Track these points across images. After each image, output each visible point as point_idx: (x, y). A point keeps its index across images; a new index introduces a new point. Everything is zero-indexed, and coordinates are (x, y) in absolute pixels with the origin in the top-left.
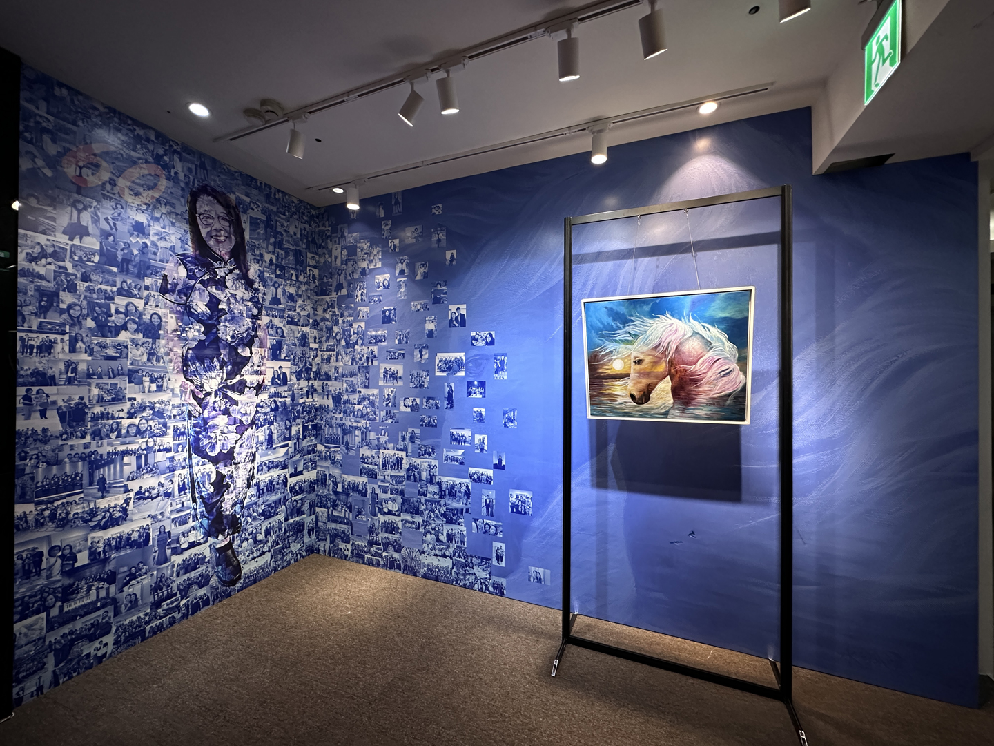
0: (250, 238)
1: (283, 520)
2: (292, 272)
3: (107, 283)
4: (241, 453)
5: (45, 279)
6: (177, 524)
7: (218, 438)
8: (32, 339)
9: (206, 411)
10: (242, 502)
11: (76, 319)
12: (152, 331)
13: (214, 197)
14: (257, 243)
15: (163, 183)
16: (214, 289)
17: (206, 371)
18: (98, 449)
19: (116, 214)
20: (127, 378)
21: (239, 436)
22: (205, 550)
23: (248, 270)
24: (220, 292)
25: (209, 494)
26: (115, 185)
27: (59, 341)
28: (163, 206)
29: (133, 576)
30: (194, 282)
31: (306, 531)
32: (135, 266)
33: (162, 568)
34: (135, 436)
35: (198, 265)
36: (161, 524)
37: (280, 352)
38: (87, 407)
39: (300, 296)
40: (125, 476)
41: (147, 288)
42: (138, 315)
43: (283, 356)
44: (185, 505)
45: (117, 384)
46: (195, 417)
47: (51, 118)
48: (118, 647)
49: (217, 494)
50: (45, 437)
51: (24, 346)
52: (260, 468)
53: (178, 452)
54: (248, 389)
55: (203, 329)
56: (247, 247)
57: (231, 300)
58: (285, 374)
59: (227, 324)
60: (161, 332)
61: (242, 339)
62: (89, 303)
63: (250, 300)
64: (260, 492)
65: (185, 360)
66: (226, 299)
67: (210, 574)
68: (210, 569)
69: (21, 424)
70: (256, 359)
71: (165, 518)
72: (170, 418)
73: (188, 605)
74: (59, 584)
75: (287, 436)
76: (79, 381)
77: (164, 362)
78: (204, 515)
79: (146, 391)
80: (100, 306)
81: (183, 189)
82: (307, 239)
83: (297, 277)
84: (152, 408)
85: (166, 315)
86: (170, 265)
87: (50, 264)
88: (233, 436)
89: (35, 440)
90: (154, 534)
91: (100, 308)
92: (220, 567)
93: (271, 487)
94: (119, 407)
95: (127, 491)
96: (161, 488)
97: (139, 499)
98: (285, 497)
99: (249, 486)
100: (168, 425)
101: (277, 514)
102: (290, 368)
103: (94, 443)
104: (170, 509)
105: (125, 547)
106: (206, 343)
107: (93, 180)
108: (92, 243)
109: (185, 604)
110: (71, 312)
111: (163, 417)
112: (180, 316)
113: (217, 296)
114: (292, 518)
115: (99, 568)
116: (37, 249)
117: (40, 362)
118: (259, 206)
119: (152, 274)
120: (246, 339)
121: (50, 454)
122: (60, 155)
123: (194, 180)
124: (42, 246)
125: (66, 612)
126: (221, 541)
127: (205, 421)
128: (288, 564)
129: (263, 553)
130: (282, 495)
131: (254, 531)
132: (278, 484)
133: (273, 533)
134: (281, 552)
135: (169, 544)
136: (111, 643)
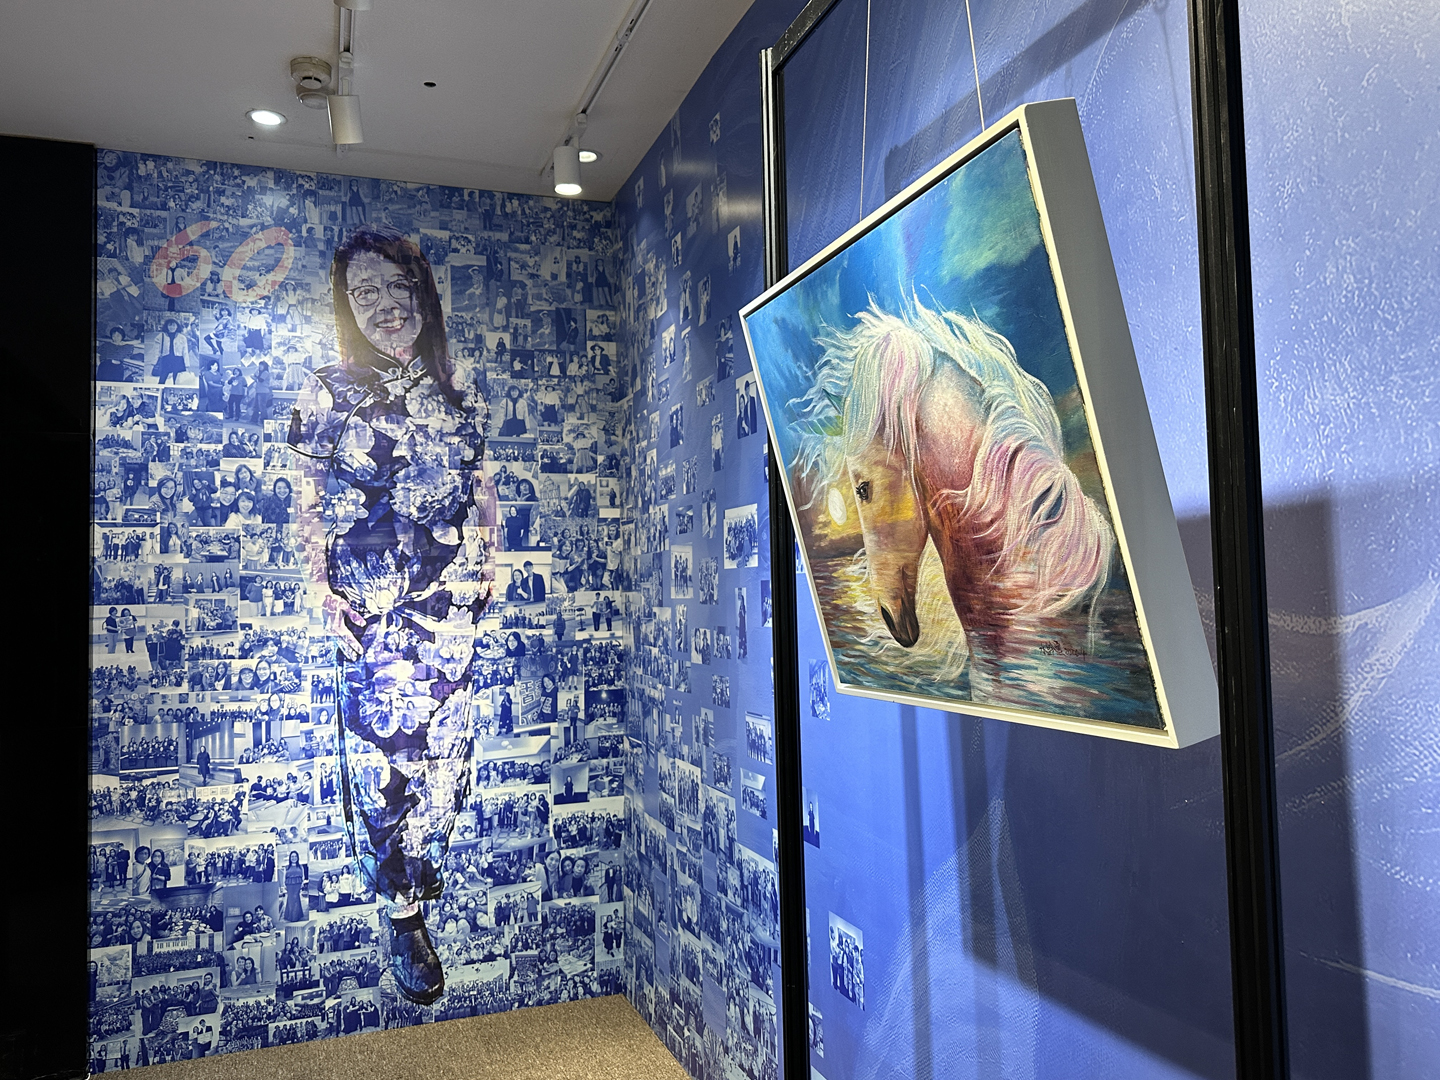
0: (453, 310)
1: (538, 895)
2: (549, 359)
3: (210, 439)
4: (441, 738)
5: (132, 448)
6: (319, 854)
7: (395, 704)
8: (115, 536)
9: (371, 651)
10: (444, 838)
11: (168, 502)
12: (275, 510)
13: (379, 251)
14: (467, 316)
15: (291, 253)
16: (384, 422)
17: (369, 575)
18: (197, 705)
19: (221, 327)
20: (238, 592)
21: (437, 703)
22: (368, 915)
23: (450, 375)
24: (394, 426)
25: (376, 810)
26: (219, 280)
27: (148, 537)
28: (291, 293)
29: (248, 928)
30: (346, 414)
31: (598, 936)
32: (249, 405)
33: (294, 928)
34: (252, 688)
35: (352, 383)
36: (293, 848)
37: (527, 531)
38: (183, 637)
39: (571, 408)
40: (237, 754)
41: (268, 438)
42: (254, 485)
43: (533, 540)
44: (333, 823)
45: (224, 601)
46: (351, 661)
47: (135, 211)
48: (228, 1041)
49: (393, 813)
50: (129, 680)
51: (107, 547)
52: (484, 773)
53: (320, 723)
54: (456, 609)
55: (363, 499)
56: (447, 329)
57: (417, 437)
58: (538, 579)
59: (411, 485)
60: (290, 510)
61: (441, 511)
62: (186, 475)
63: (458, 432)
64: (484, 825)
65: (332, 557)
66: (407, 436)
67: (380, 966)
68: (380, 956)
69: (100, 658)
70: (472, 549)
71: (297, 840)
72: (306, 662)
73: (339, 1011)
74: (147, 908)
75: (547, 710)
76: (173, 597)
77: (296, 563)
78: (367, 848)
79: (268, 614)
80: (200, 477)
81: (322, 254)
82: (584, 279)
83: (563, 368)
84: (278, 643)
85: (298, 480)
86: (304, 393)
87: (137, 423)
88: (426, 703)
89: (120, 684)
90: (281, 864)
91: (200, 480)
92: (399, 959)
93: (508, 817)
94: (227, 639)
95: (239, 780)
96: (292, 785)
97: (258, 797)
98: (542, 847)
99: (459, 808)
100: (303, 673)
101: (524, 880)
102: (553, 565)
103: (192, 695)
104: (306, 825)
105: (236, 873)
106: (370, 525)
107: (189, 283)
108: (189, 380)
109: (333, 1007)
110: (163, 490)
111: (293, 659)
112: (322, 478)
113: (389, 434)
114: (560, 896)
115: (198, 900)
116: (123, 405)
117: (126, 570)
118: (470, 241)
119: (275, 412)
120: (449, 510)
121: (137, 707)
122: (148, 260)
123: (341, 231)
124: (128, 401)
125: (159, 955)
126: (402, 908)
127: (369, 670)
128: (554, 999)
129: (490, 957)
130: (536, 839)
131: (472, 905)
132: (525, 813)
133: (516, 919)
134: (535, 966)
135: (306, 888)
136: (217, 1029)
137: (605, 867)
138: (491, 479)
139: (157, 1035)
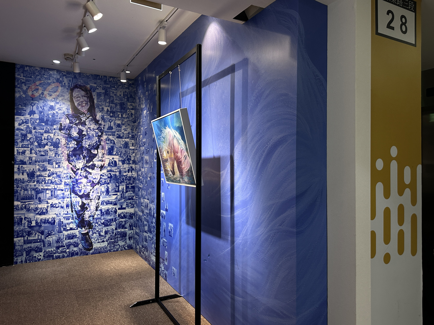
0: (97, 102)
1: (114, 229)
2: (119, 113)
3: (41, 129)
4: (93, 195)
5: (23, 131)
6: (65, 219)
7: (82, 188)
8: (20, 150)
9: (77, 176)
10: (93, 216)
11: (32, 143)
12: (56, 145)
13: (80, 89)
14: (100, 103)
15: (60, 89)
16: (81, 126)
17: (77, 160)
18: (38, 187)
19: (44, 104)
20: (48, 163)
21: (92, 188)
22: (77, 232)
23: (96, 116)
24: (83, 127)
25: (78, 210)
26: (43, 94)
27: (27, 150)
28: (60, 97)
29: (49, 235)
30: (72, 124)
31: (127, 237)
32: (50, 122)
33: (60, 235)
34: (50, 184)
35: (74, 118)
36: (60, 218)
37: (113, 151)
38: (35, 172)
39: (124, 124)
40: (47, 198)
41: (54, 129)
42: (51, 140)
44: (69, 213)
45: (44, 165)
46: (73, 178)
47: (24, 78)
48: (45, 258)
49: (82, 211)
50: (23, 181)
51: (18, 152)
53: (66, 191)
54: (96, 168)
55: (76, 143)
56: (95, 106)
57: (88, 130)
58: (115, 162)
59: (86, 140)
60: (59, 145)
61: (93, 146)
62: (36, 137)
63: (97, 129)
64: (102, 214)
65: (69, 156)
66: (86, 130)
67: (79, 243)
68: (79, 241)
69: (16, 176)
70: (100, 155)
71: (61, 216)
72: (63, 178)
73: (70, 252)
74: (27, 230)
75: (117, 190)
76: (33, 164)
77: (61, 157)
78: (76, 218)
79: (54, 168)
80: (39, 137)
81: (67, 89)
82: (127, 96)
83: (122, 115)
84: (56, 174)
86: (63, 119)
87: (25, 125)
88: (89, 188)
89: (21, 182)
90: (57, 221)
91: (39, 138)
92: (83, 242)
93: (108, 212)
94: (45, 173)
95: (48, 203)
96: (59, 204)
97: (52, 207)
98: (115, 219)
99: (97, 210)
100: (62, 181)
101: (111, 226)
102: (119, 159)
103: (37, 185)
104: (63, 213)
105: (47, 223)
106: (77, 149)
107: (37, 95)
108: (36, 116)
109: (68, 251)
110: (31, 140)
111: (60, 178)
112: (67, 138)
113: (82, 129)
114: (119, 229)
115: (38, 228)
116: (21, 121)
117: (22, 157)
118: (101, 87)
119: (56, 124)
121: (25, 187)
122: (27, 89)
123: (72, 84)
124: (22, 120)
125: (29, 240)
126: (84, 231)
127: (77, 180)
128: (117, 250)
129: (103, 241)
130: (114, 217)
131: (99, 230)
132: (112, 212)
133: (109, 233)
134: (113, 243)
135: (62, 226)
136: (42, 255)
137: (129, 223)
138: (105, 139)
139: (29, 257)
